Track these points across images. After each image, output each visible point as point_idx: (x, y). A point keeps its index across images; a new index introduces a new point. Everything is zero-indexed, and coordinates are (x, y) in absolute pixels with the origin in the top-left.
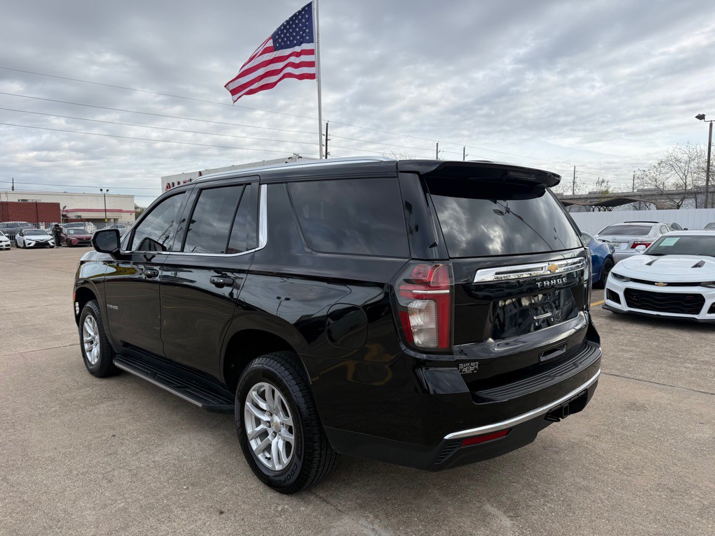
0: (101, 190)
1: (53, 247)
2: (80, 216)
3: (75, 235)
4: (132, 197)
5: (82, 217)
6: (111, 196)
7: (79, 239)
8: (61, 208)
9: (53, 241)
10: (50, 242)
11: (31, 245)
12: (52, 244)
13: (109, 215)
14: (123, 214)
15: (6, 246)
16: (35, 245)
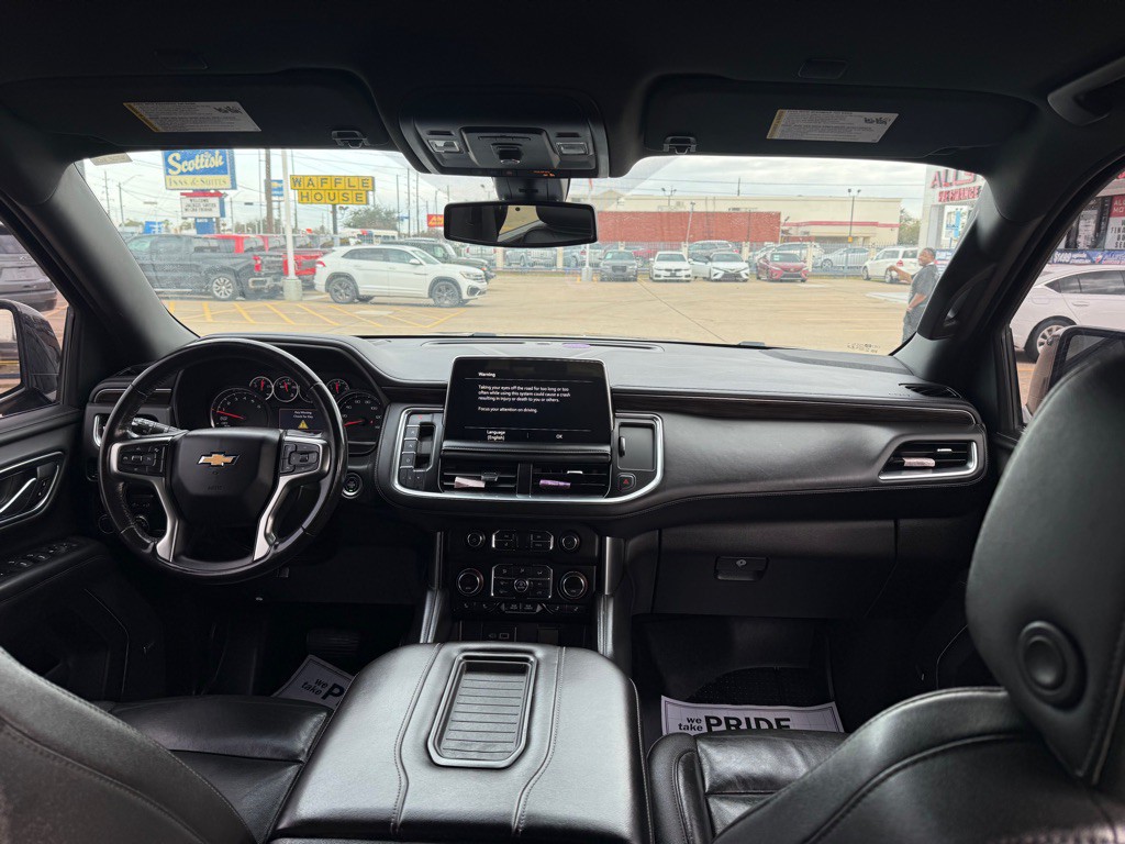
0: (850, 191)
1: (745, 281)
2: (808, 233)
3: (780, 264)
4: (898, 201)
5: (811, 234)
6: (863, 200)
7: (785, 269)
8: (782, 220)
9: (747, 271)
10: (742, 273)
11: (718, 277)
12: (745, 277)
13: (856, 231)
14: (879, 230)
15: (687, 276)
16: (724, 276)
